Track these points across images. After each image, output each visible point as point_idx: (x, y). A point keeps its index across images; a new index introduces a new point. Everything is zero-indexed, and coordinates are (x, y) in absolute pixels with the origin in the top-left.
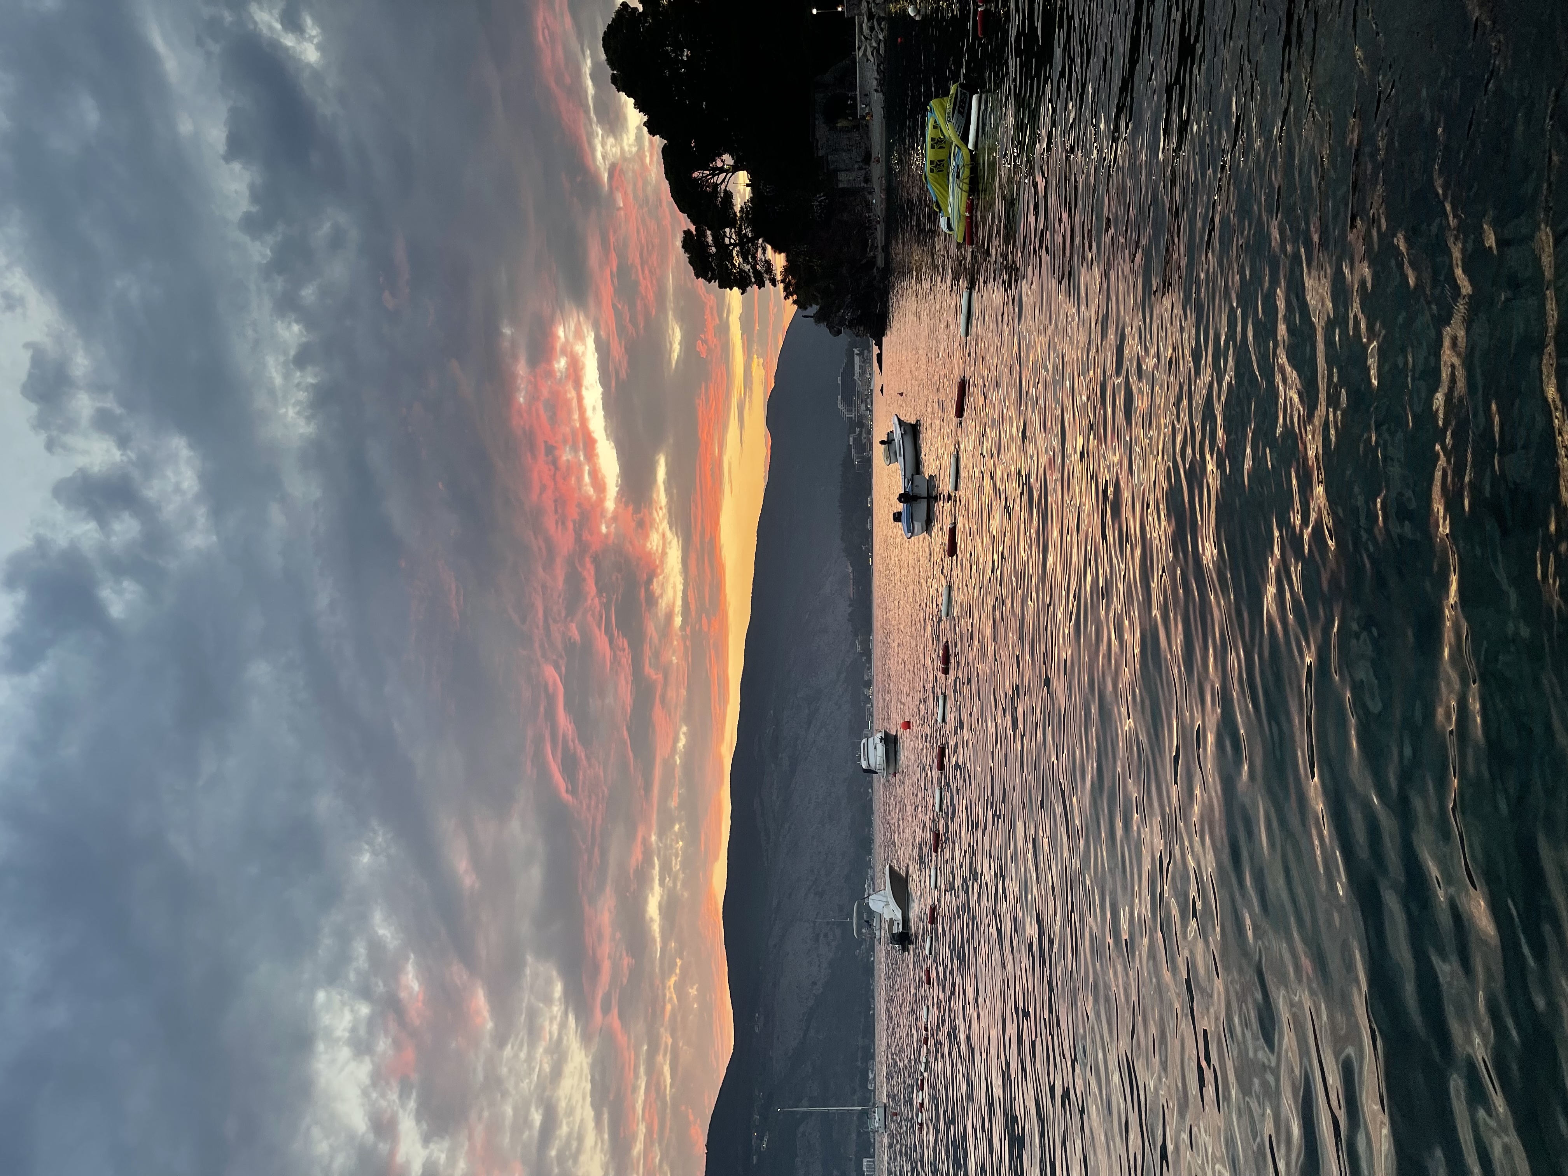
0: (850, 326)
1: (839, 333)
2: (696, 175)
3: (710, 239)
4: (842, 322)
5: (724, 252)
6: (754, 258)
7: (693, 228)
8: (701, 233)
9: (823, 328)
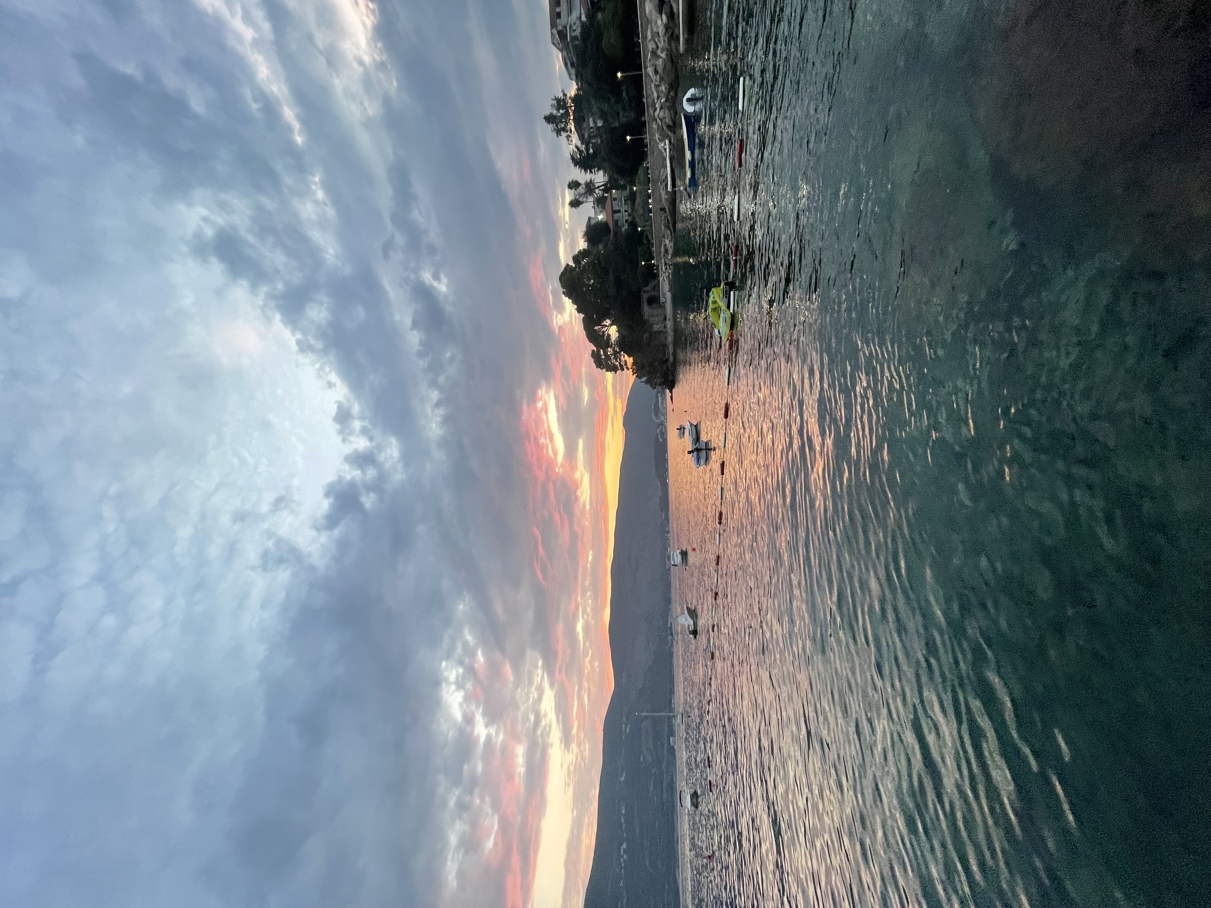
0: (659, 385)
1: (655, 388)
2: (595, 328)
3: (602, 353)
4: (656, 383)
5: (607, 357)
6: (620, 359)
7: (595, 349)
8: (598, 351)
9: (648, 386)
